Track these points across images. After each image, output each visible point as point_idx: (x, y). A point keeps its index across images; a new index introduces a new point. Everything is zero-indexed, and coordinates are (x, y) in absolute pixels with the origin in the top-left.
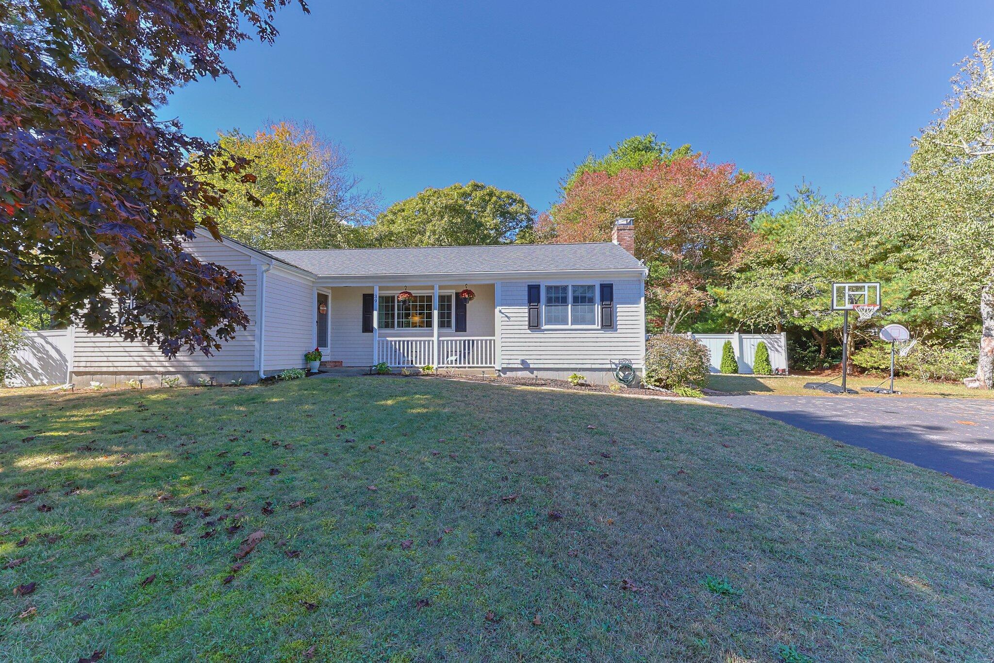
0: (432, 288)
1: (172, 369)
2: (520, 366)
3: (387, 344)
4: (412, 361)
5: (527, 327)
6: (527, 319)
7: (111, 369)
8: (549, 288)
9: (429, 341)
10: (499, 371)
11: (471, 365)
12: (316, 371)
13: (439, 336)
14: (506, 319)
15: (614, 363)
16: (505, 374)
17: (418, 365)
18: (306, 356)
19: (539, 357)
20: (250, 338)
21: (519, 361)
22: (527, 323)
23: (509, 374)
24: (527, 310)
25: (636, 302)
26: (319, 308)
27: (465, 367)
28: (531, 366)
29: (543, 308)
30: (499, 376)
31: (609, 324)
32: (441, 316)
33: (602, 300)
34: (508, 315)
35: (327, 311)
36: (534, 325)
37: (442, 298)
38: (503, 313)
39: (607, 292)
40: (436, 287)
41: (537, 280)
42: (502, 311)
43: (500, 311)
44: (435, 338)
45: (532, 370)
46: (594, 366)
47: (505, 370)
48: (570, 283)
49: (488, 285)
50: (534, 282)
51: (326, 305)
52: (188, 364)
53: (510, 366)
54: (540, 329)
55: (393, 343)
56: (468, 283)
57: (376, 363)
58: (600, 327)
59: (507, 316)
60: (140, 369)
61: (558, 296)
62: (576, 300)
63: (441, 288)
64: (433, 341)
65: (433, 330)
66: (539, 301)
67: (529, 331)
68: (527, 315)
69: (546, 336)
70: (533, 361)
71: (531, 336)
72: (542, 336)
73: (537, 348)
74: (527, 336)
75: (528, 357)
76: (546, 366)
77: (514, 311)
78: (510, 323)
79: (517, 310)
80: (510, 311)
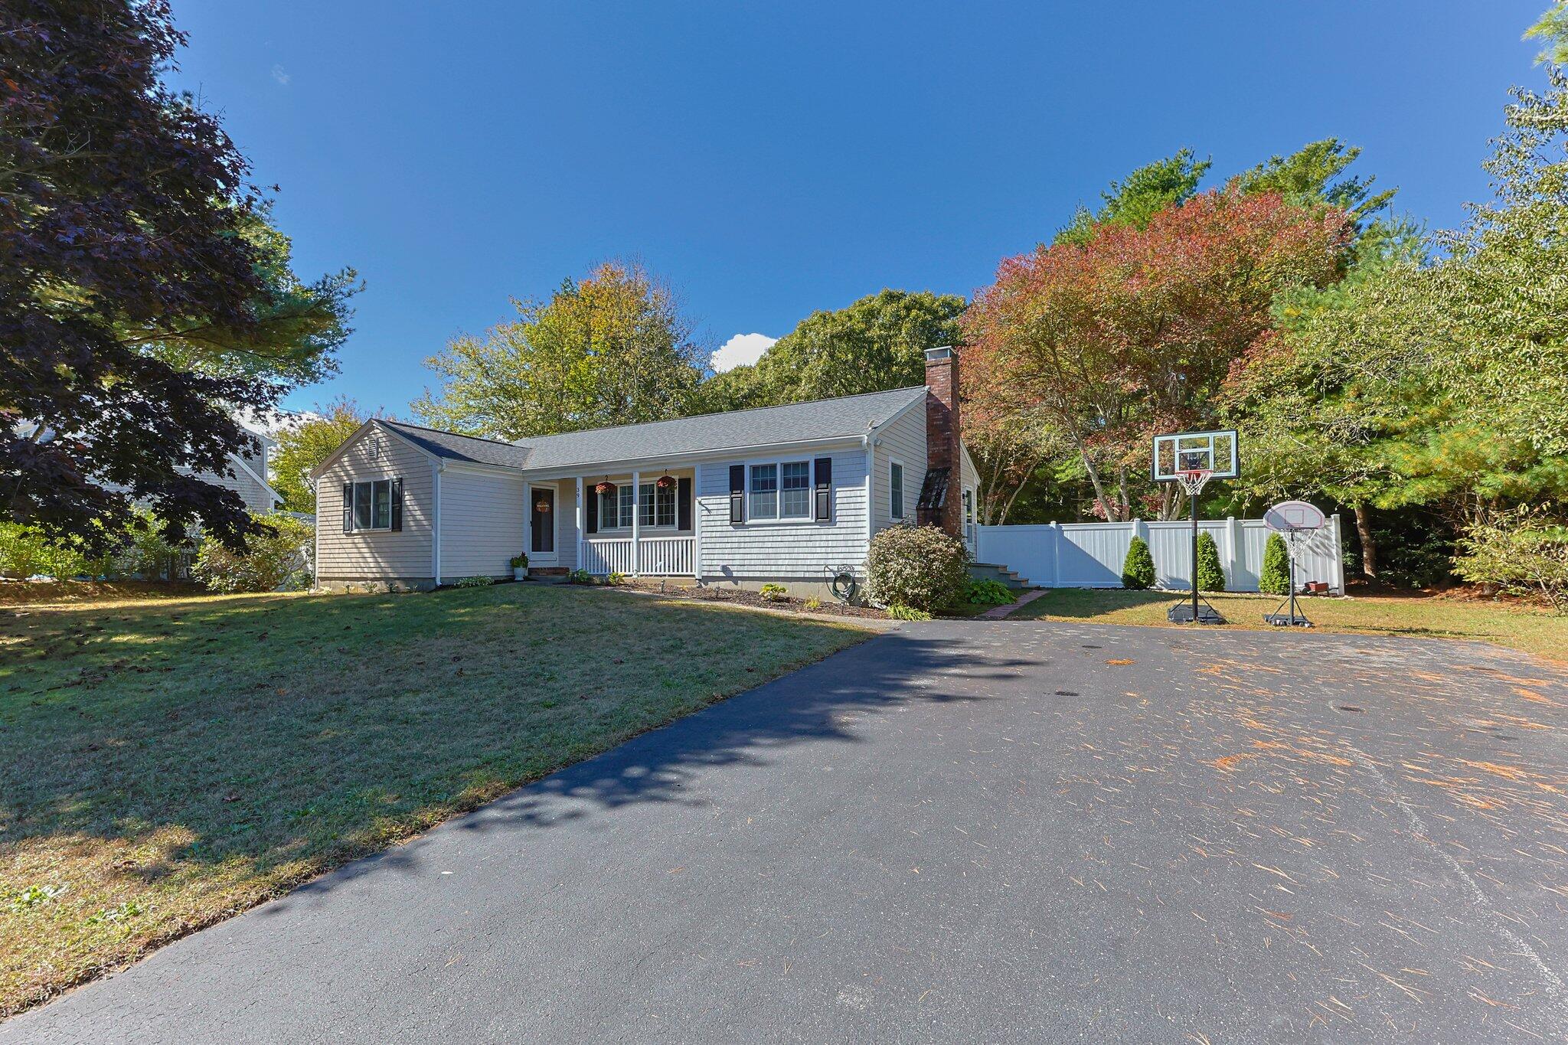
0: (631, 476)
2: (722, 574)
3: (590, 547)
5: (728, 523)
6: (728, 512)
8: (755, 469)
9: (629, 543)
10: (699, 580)
11: (672, 572)
12: (521, 579)
13: (641, 535)
14: (707, 513)
15: (831, 571)
16: (706, 584)
17: (620, 573)
18: (512, 561)
19: (743, 562)
20: (428, 543)
21: (719, 568)
22: (728, 517)
23: (711, 584)
24: (728, 501)
25: (860, 483)
26: (535, 506)
27: (665, 575)
28: (735, 574)
29: (748, 497)
30: (700, 587)
31: (826, 515)
32: (641, 510)
33: (817, 483)
34: (710, 507)
35: (551, 508)
36: (737, 519)
37: (643, 488)
38: (703, 505)
39: (824, 471)
40: (637, 476)
41: (740, 460)
42: (703, 502)
43: (701, 503)
45: (736, 580)
46: (807, 575)
47: (706, 579)
48: (779, 461)
49: (689, 469)
50: (736, 462)
51: (550, 501)
53: (711, 574)
54: (743, 525)
56: (669, 467)
58: (814, 521)
59: (707, 509)
61: (764, 479)
62: (787, 484)
63: (642, 475)
64: (632, 543)
65: (632, 529)
66: (742, 487)
67: (731, 528)
68: (729, 506)
69: (752, 533)
70: (735, 568)
71: (734, 534)
72: (747, 534)
73: (741, 551)
74: (729, 534)
75: (731, 562)
76: (751, 574)
77: (715, 501)
78: (711, 518)
79: (718, 501)
80: (711, 501)
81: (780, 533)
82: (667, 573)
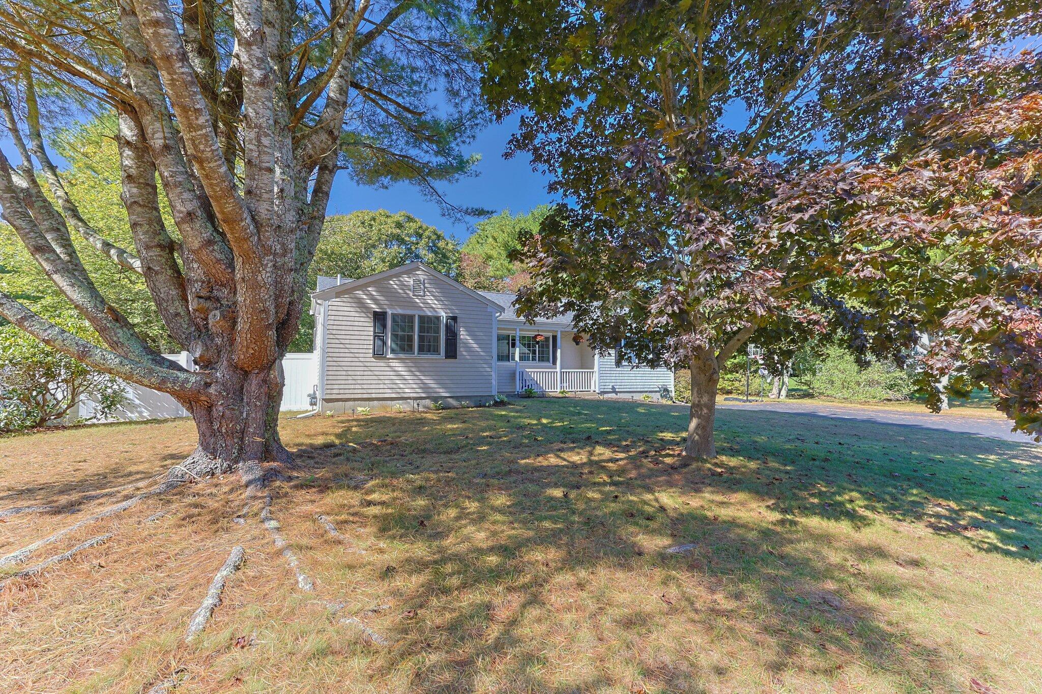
1: (423, 395)
7: (365, 396)
9: (554, 372)
15: (659, 388)
20: (488, 369)
21: (610, 387)
28: (617, 390)
36: (618, 363)
44: (558, 369)
45: (617, 393)
46: (649, 390)
47: (602, 393)
52: (438, 390)
60: (394, 396)
64: (557, 372)
70: (617, 387)
75: (615, 384)
76: (625, 390)
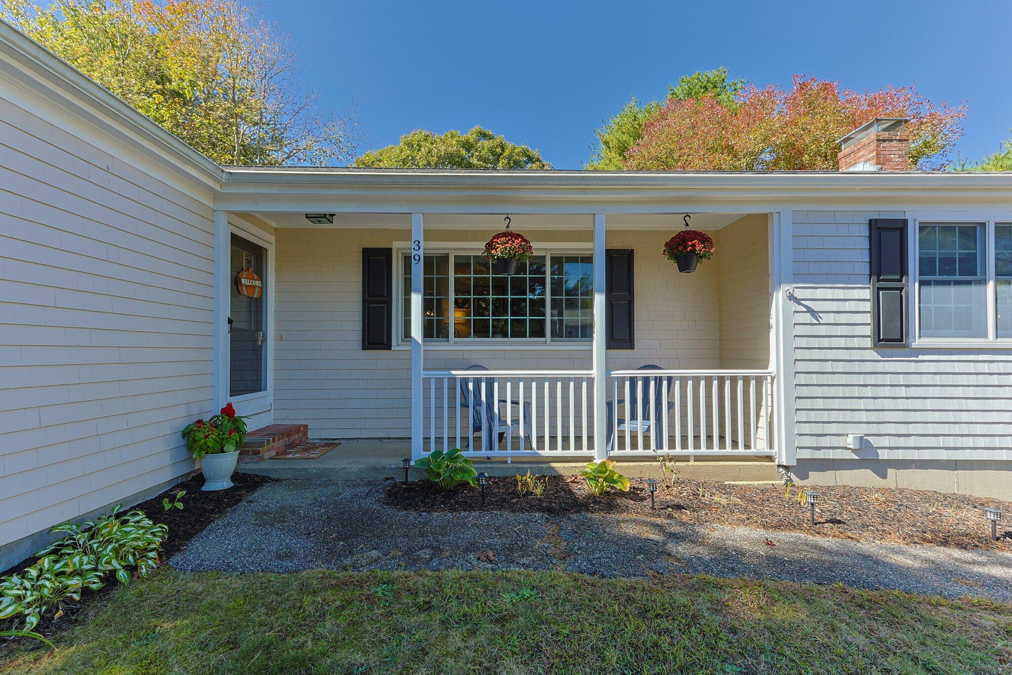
0: (589, 236)
2: (851, 455)
3: (452, 389)
4: (528, 438)
5: (868, 343)
8: (931, 231)
9: (578, 381)
10: (787, 468)
11: (703, 450)
13: (608, 369)
14: (808, 318)
16: (804, 477)
17: (546, 452)
18: (187, 434)
19: (902, 429)
21: (850, 441)
22: (868, 330)
23: (817, 478)
24: (867, 294)
26: (236, 282)
27: (686, 459)
28: (883, 455)
29: (914, 288)
30: (787, 483)
34: (813, 306)
35: (263, 290)
38: (798, 301)
41: (901, 207)
42: (798, 294)
43: (791, 297)
44: (596, 372)
45: (881, 467)
47: (803, 467)
48: (990, 217)
50: (888, 211)
51: (260, 271)
53: (820, 455)
54: (905, 347)
55: (471, 386)
57: (418, 453)
59: (810, 311)
61: (947, 253)
62: (1008, 268)
64: (590, 381)
65: (592, 349)
66: (903, 271)
67: (872, 355)
68: (868, 306)
69: (925, 367)
70: (886, 441)
71: (880, 367)
72: (913, 367)
73: (901, 404)
74: (868, 367)
75: (874, 429)
76: (926, 455)
77: (829, 294)
78: (822, 330)
79: (840, 294)
80: (820, 293)
81: (995, 368)
82: (691, 450)
